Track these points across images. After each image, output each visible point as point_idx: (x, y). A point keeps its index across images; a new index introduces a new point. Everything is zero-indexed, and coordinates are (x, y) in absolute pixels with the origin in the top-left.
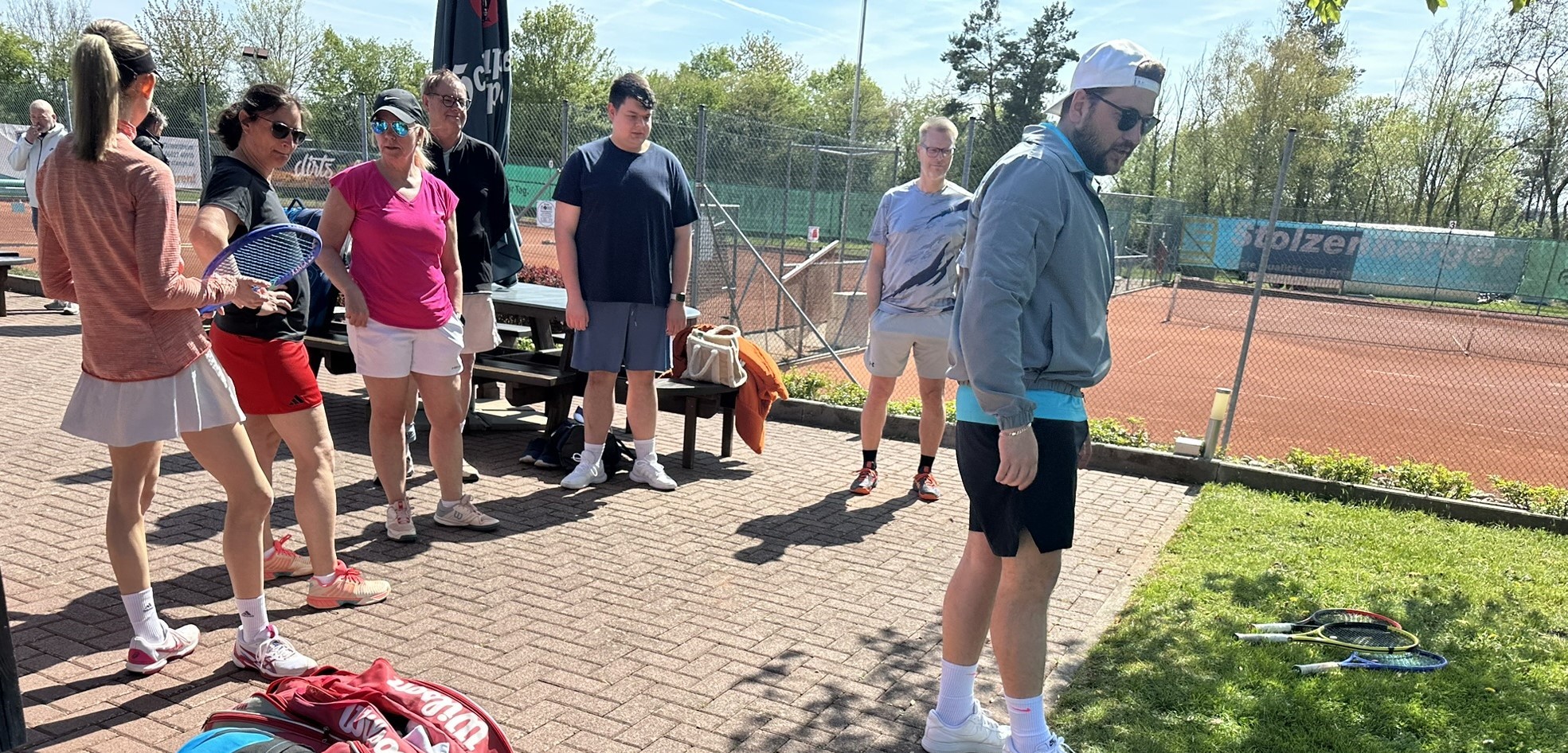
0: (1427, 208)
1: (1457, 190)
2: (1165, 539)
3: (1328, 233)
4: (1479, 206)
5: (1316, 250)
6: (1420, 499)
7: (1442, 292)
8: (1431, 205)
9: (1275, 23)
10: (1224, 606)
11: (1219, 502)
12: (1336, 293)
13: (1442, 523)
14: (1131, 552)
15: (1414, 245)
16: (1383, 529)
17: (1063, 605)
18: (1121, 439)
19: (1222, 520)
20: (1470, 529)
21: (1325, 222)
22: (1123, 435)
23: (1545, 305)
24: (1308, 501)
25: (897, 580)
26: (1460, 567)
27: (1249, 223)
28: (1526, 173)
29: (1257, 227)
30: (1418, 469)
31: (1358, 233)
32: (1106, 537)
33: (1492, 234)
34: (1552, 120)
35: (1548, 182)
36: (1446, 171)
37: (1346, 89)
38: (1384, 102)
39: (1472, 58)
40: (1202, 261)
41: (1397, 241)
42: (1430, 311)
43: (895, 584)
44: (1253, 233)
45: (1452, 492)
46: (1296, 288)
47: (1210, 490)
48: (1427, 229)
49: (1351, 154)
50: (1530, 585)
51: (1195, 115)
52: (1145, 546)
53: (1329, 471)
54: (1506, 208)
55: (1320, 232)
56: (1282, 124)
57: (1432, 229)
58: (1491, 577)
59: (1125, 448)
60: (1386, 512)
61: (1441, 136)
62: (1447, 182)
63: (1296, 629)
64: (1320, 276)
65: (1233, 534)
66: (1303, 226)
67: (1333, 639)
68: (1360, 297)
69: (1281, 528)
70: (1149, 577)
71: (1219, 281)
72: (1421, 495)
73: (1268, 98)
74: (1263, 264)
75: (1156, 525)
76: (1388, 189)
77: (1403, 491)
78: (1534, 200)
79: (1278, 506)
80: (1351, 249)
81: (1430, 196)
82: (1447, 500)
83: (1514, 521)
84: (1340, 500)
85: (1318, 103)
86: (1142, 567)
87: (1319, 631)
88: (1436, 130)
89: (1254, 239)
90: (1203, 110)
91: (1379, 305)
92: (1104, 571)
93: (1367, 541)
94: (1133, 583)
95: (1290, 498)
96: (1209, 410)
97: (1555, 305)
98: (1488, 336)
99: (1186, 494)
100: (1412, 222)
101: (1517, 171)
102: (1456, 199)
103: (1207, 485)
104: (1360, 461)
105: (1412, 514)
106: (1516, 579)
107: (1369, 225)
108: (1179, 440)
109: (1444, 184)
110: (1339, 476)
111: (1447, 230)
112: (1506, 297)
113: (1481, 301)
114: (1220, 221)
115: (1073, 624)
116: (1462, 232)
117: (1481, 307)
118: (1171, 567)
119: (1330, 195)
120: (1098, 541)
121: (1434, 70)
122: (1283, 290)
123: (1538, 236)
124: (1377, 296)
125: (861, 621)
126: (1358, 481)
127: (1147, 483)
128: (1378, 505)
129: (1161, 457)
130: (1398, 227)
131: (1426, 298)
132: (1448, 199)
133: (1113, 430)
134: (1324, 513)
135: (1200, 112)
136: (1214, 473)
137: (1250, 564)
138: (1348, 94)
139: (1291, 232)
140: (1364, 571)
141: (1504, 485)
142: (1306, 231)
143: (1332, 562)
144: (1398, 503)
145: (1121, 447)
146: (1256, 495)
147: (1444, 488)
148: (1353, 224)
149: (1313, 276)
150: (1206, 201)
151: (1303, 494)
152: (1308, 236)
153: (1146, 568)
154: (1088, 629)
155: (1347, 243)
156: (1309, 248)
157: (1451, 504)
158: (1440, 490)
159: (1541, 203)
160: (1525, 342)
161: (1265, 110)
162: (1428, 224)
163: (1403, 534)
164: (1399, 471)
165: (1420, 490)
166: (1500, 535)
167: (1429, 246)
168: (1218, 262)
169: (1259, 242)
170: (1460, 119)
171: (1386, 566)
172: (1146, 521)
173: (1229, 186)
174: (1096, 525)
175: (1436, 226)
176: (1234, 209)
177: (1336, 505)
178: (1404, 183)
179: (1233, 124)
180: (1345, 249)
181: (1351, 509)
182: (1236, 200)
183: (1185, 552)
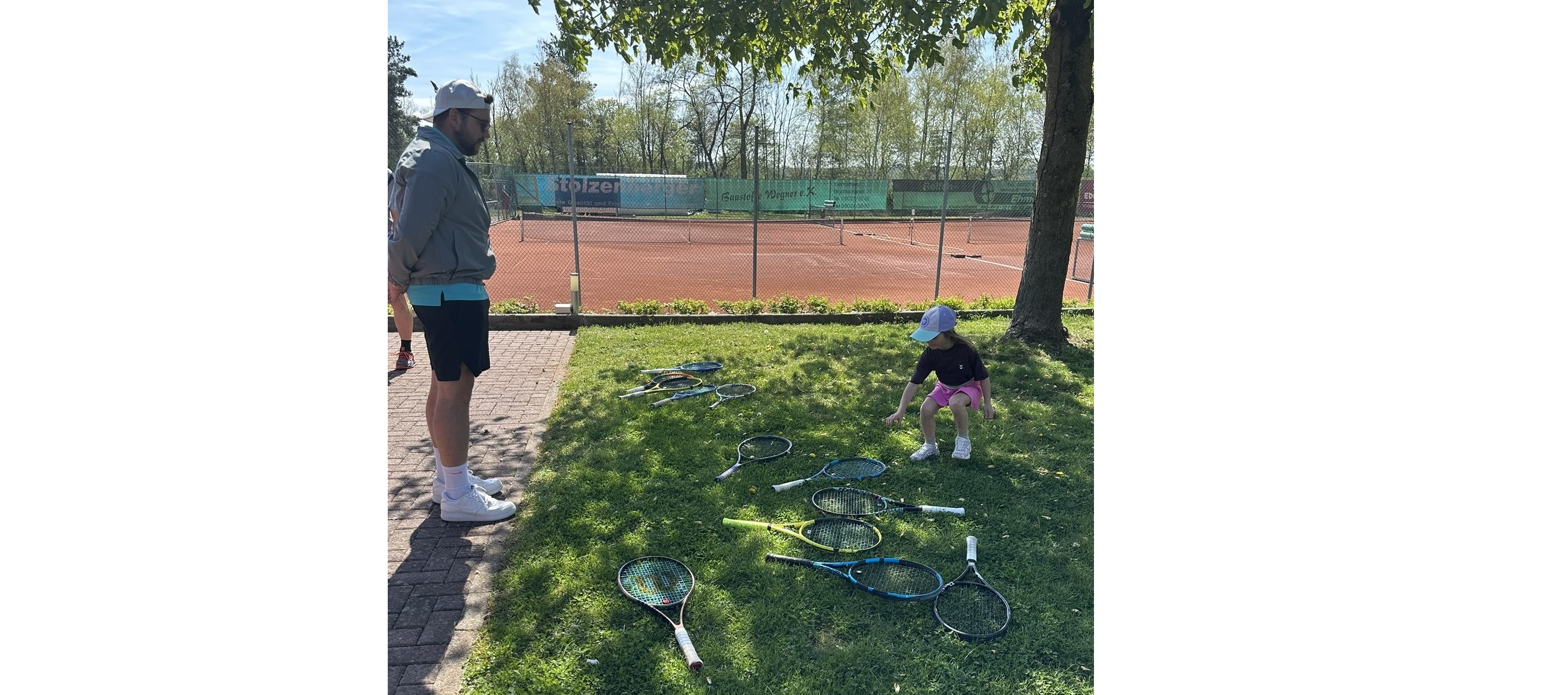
0: (648, 164)
1: (662, 153)
2: (567, 359)
3: (601, 180)
4: (675, 161)
5: (598, 191)
6: (686, 317)
7: (669, 211)
8: (651, 162)
9: (538, 55)
10: (611, 386)
11: (589, 336)
12: (614, 216)
13: (699, 327)
14: (551, 370)
15: (649, 185)
16: (674, 334)
17: (523, 404)
18: (523, 310)
19: (594, 344)
20: (711, 327)
21: (597, 174)
22: (524, 308)
23: (720, 213)
24: (634, 328)
25: (414, 413)
26: (712, 345)
27: (554, 177)
28: (692, 142)
29: (560, 179)
30: (681, 302)
31: (618, 180)
32: (534, 365)
33: (685, 176)
34: (697, 113)
35: (704, 146)
36: (654, 142)
37: (589, 95)
38: (612, 103)
39: (650, 78)
40: (533, 202)
41: (638, 182)
42: (666, 222)
43: (414, 415)
44: (558, 182)
45: (700, 311)
46: (592, 214)
47: (582, 330)
48: (652, 176)
49: (601, 133)
50: (742, 347)
51: (503, 111)
52: (558, 365)
53: (640, 311)
54: (688, 161)
55: (595, 180)
56: (557, 116)
57: (655, 175)
58: (725, 347)
59: (527, 315)
60: (672, 326)
61: (646, 122)
62: (656, 148)
63: (647, 388)
64: (602, 207)
65: (603, 350)
66: (586, 177)
67: (665, 388)
68: (626, 217)
69: (625, 343)
70: (565, 380)
71: (546, 213)
72: (686, 315)
73: (545, 100)
74: (573, 201)
75: (560, 354)
76: (625, 152)
77: (678, 314)
78: (700, 157)
79: (620, 332)
80: (616, 189)
81: (649, 156)
82: (698, 315)
83: (729, 320)
84: (650, 325)
85: (575, 103)
86: (559, 376)
87: (657, 386)
88: (643, 118)
89: (560, 187)
90: (508, 108)
91: (639, 221)
92: (539, 382)
93: (668, 341)
94: (558, 385)
95: (625, 328)
96: (569, 285)
97: (724, 213)
98: (697, 232)
99: (570, 335)
100: (644, 172)
101: (689, 141)
102: (662, 157)
103: (580, 329)
104: (654, 302)
105: (685, 325)
106: (736, 345)
107: (622, 175)
108: (557, 305)
109: (654, 148)
110: (645, 312)
111: (663, 176)
112: (701, 211)
113: (689, 214)
114: (537, 176)
115: (532, 412)
116: (670, 176)
117: (689, 217)
118: (575, 372)
119: (595, 158)
120: (530, 368)
121: (633, 84)
122: (585, 216)
123: (707, 177)
124: (637, 216)
125: (401, 439)
126: (655, 313)
127: (546, 333)
128: (668, 324)
129: (550, 317)
130: (637, 175)
131: (662, 215)
132: (659, 157)
133: (517, 305)
134: (643, 332)
135: (506, 109)
136: (582, 321)
137: (615, 363)
138: (590, 98)
139: (581, 181)
140: (670, 355)
141: (721, 303)
142: (589, 180)
143: (654, 354)
144: (677, 321)
145: (525, 315)
146: (607, 330)
147: (695, 310)
148: (612, 175)
149: (599, 207)
150: (524, 164)
151: (630, 324)
152: (590, 183)
153: (562, 377)
154: (542, 413)
155: (613, 186)
156: (593, 190)
157: (700, 317)
158: (694, 311)
159: (704, 158)
160: (715, 234)
161: (545, 107)
162: (652, 173)
163: (683, 335)
164: (673, 305)
165: (685, 313)
166: (725, 328)
167: (656, 185)
168: (542, 202)
169: (564, 189)
170: (653, 112)
171: (679, 351)
172: (553, 353)
173: (536, 155)
174: (526, 359)
175: (656, 173)
176: (543, 168)
177: (648, 327)
178: (633, 148)
179: (528, 118)
180: (613, 189)
181: (656, 328)
182: (543, 163)
183: (580, 364)
